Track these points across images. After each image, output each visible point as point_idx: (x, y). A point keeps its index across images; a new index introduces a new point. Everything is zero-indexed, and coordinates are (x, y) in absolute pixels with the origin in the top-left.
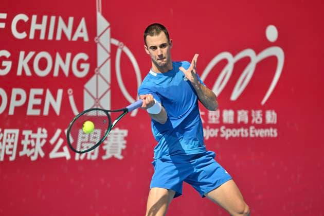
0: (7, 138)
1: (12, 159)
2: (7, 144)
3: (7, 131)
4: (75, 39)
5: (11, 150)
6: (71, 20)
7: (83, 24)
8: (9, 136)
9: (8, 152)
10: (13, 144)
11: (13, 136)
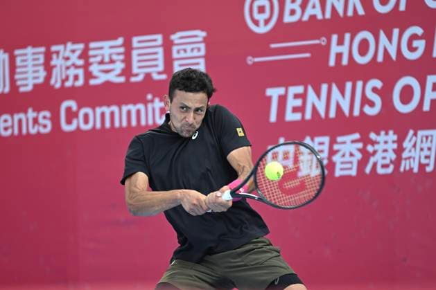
0: (422, 142)
1: (429, 169)
2: (422, 149)
3: (421, 133)
5: (427, 157)
8: (424, 139)
9: (424, 161)
10: (429, 149)
11: (430, 138)
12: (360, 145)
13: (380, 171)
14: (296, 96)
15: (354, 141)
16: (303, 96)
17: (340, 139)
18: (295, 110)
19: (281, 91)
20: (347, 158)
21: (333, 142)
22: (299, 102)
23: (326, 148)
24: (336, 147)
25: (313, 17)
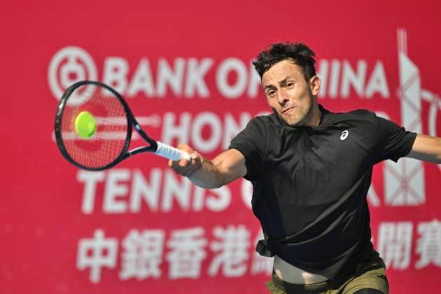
4: (369, 93)
6: (362, 66)
7: (379, 71)
12: (203, 243)
13: (229, 272)
14: (120, 183)
15: (196, 238)
16: (129, 183)
17: (177, 234)
18: (118, 198)
19: (98, 176)
20: (186, 257)
21: (167, 238)
22: (122, 190)
23: (158, 245)
24: (172, 244)
25: (141, 94)
